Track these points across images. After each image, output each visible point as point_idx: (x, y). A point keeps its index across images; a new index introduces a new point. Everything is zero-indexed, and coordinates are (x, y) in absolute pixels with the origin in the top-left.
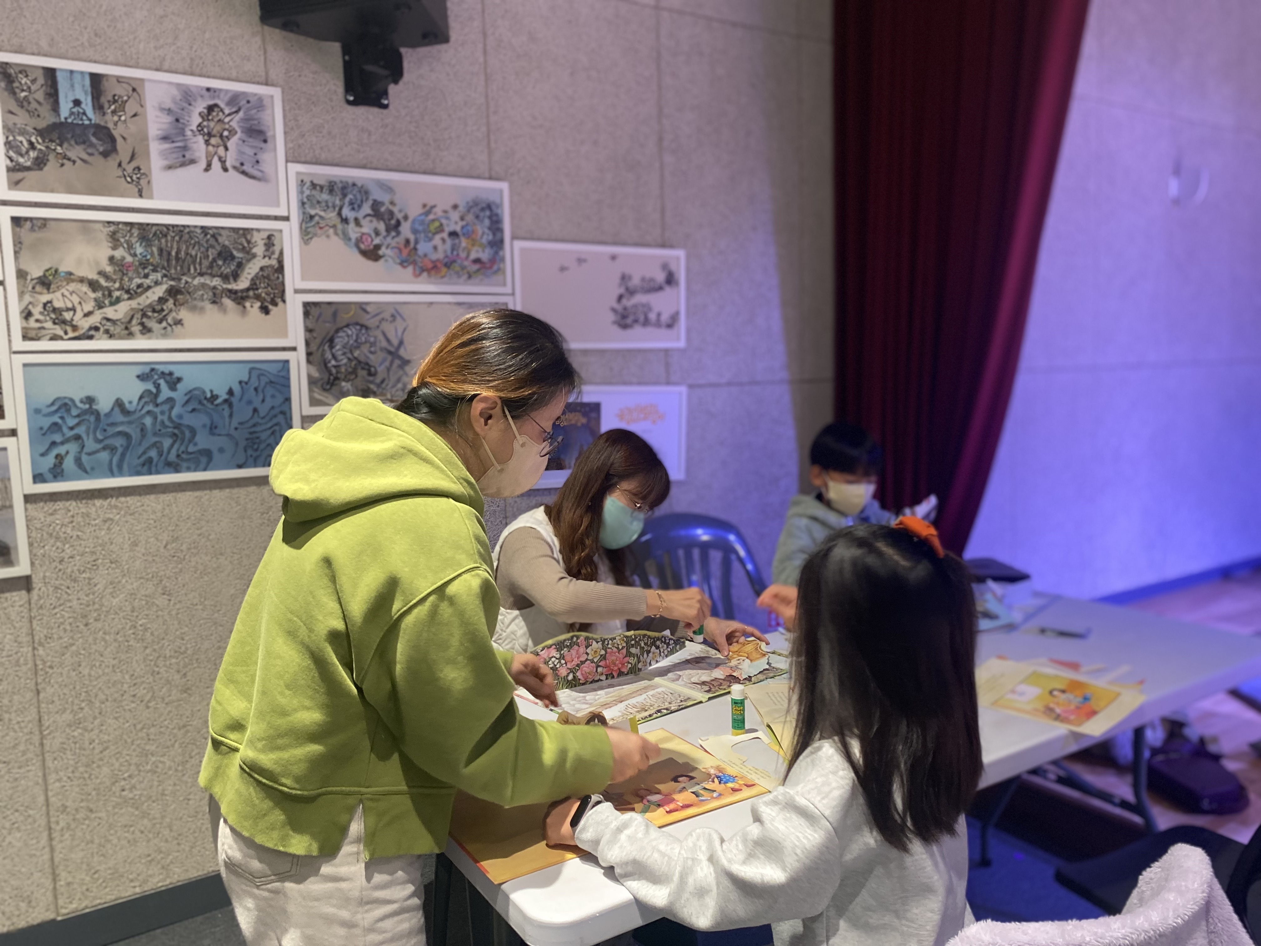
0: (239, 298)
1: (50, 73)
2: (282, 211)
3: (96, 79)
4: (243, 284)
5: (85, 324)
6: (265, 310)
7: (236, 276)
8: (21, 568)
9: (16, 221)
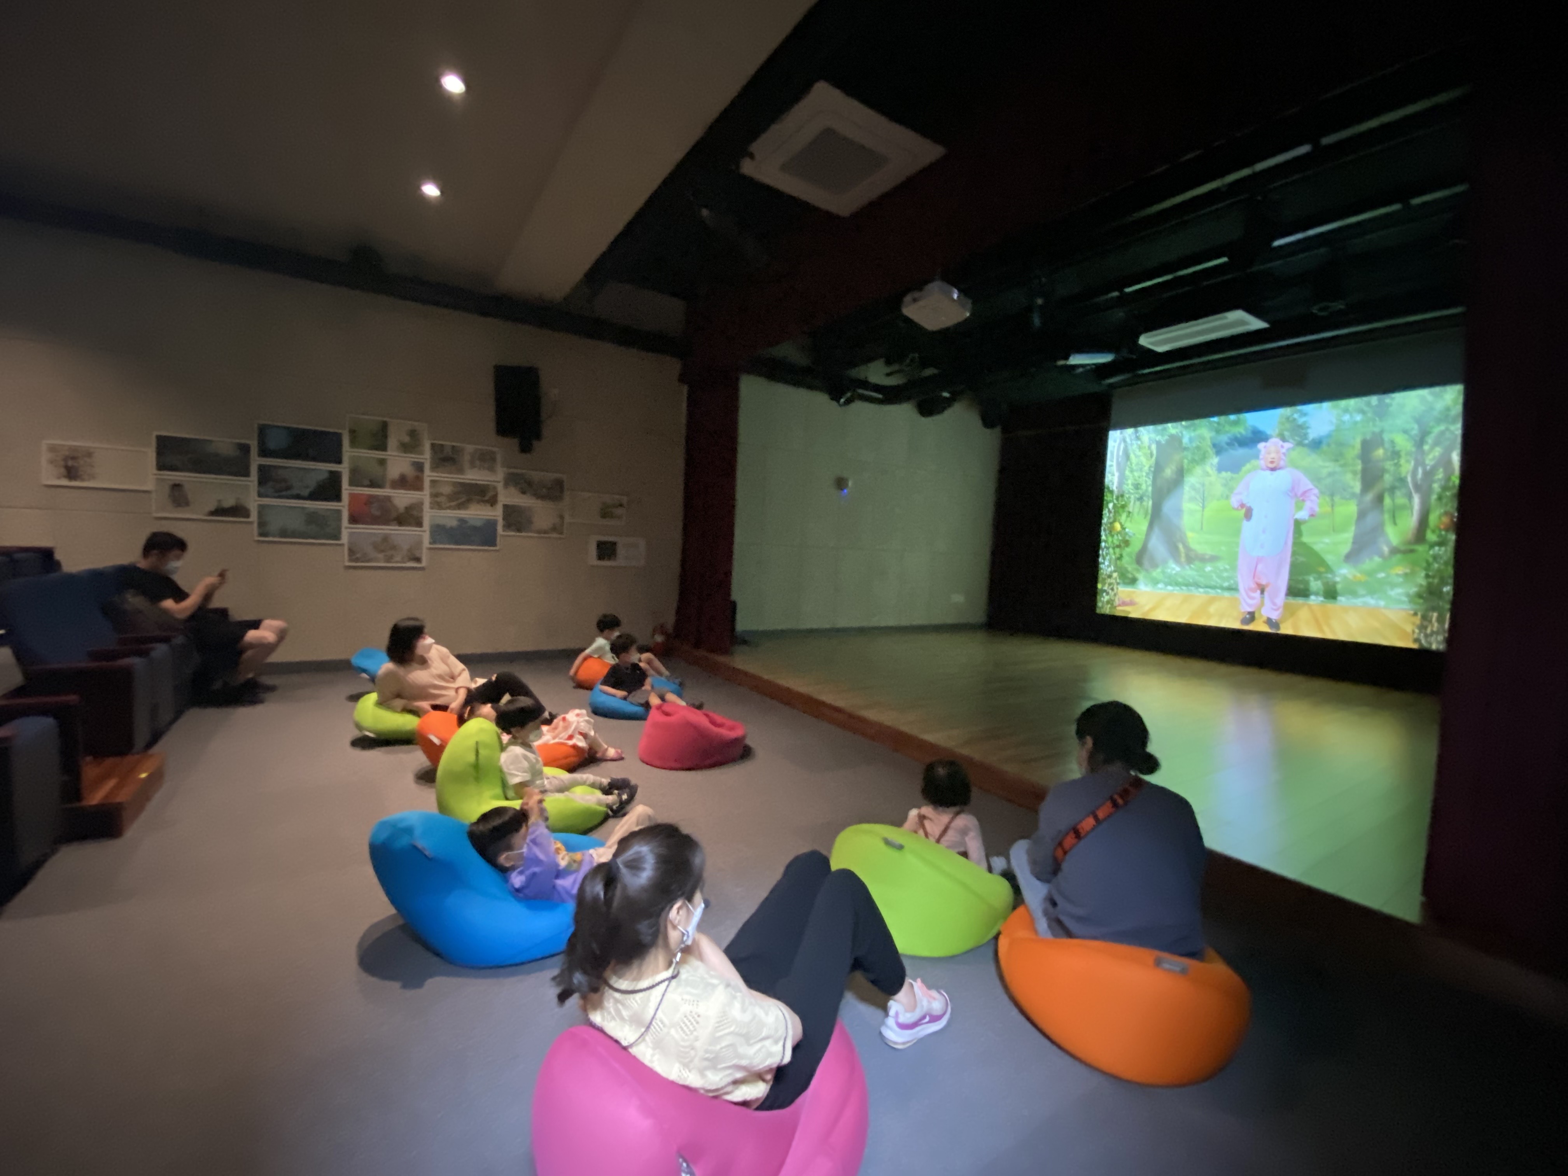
0: (485, 502)
1: (442, 445)
2: (498, 479)
3: (453, 447)
4: (486, 498)
5: (448, 506)
6: (492, 506)
7: (484, 496)
8: (423, 564)
9: (431, 481)
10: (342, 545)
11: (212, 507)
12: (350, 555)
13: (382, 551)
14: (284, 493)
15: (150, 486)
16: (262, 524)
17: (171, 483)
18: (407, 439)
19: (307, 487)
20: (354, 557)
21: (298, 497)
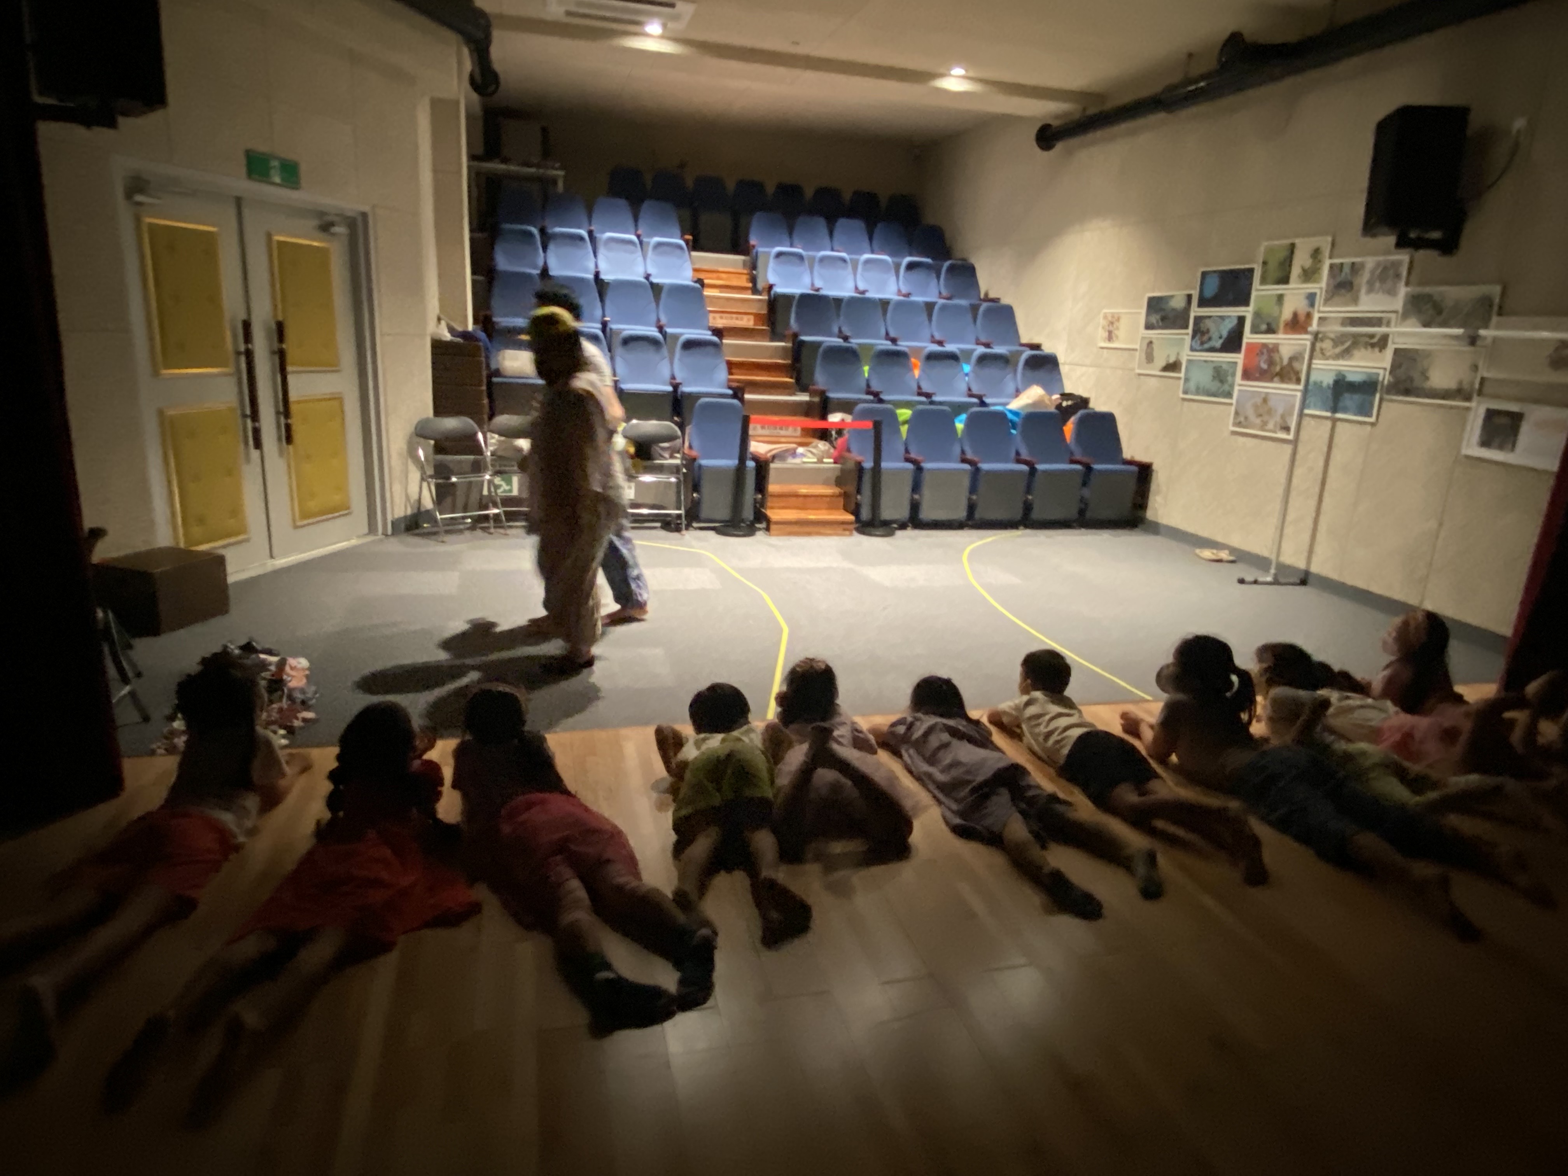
0: (1373, 346)
1: (1342, 264)
2: (1396, 307)
3: (1353, 264)
4: (1375, 340)
5: (1328, 354)
6: (1380, 351)
8: (1291, 437)
9: (1320, 318)
10: (1231, 404)
11: (1163, 363)
12: (1235, 418)
13: (1261, 415)
14: (1206, 346)
15: (1137, 346)
16: (1187, 380)
17: (1147, 341)
18: (1308, 263)
19: (1221, 338)
20: (1238, 421)
21: (1212, 350)
